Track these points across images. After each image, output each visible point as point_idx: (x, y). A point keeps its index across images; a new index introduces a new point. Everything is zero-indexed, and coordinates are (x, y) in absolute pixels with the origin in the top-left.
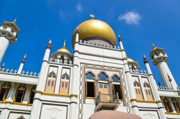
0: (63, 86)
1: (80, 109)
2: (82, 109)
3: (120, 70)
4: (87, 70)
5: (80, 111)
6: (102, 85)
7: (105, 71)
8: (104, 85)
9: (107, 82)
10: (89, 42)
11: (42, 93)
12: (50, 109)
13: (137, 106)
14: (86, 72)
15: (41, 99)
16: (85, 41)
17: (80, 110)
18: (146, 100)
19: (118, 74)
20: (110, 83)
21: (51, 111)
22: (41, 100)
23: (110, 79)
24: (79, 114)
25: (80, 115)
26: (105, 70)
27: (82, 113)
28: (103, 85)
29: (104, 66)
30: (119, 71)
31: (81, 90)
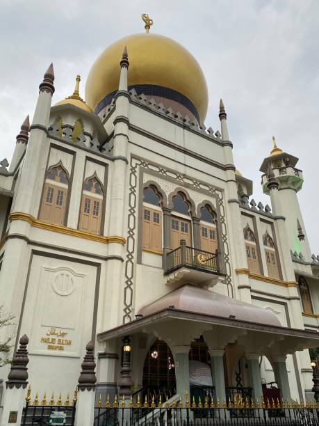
0: (87, 210)
1: (129, 276)
2: (132, 277)
3: (217, 192)
4: (147, 178)
5: (129, 283)
6: (177, 222)
7: (186, 189)
8: (182, 224)
9: (189, 218)
10: (153, 100)
11: (33, 222)
12: (54, 271)
13: (249, 288)
14: (144, 182)
15: (31, 238)
16: (143, 96)
17: (129, 280)
18: (266, 275)
19: (213, 201)
20: (195, 222)
21: (56, 274)
22: (30, 242)
23: (196, 211)
24: (126, 289)
25: (128, 291)
26: (187, 186)
27: (132, 287)
28: (180, 222)
29: (185, 176)
30: (216, 196)
31: (132, 227)
